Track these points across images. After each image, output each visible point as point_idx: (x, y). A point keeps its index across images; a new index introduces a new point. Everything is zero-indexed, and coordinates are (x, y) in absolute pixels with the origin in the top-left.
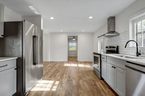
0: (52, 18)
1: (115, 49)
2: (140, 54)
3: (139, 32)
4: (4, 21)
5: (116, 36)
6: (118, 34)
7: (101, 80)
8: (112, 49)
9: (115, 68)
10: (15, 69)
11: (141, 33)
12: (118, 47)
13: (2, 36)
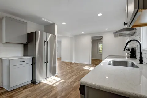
0: (64, 23)
1: (130, 52)
4: (28, 33)
10: (31, 64)
13: (26, 42)
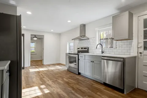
1: (87, 49)
2: (104, 52)
3: (101, 38)
5: (86, 40)
6: (88, 39)
7: (78, 75)
8: (83, 49)
9: (93, 62)
11: (103, 39)
12: (88, 48)
